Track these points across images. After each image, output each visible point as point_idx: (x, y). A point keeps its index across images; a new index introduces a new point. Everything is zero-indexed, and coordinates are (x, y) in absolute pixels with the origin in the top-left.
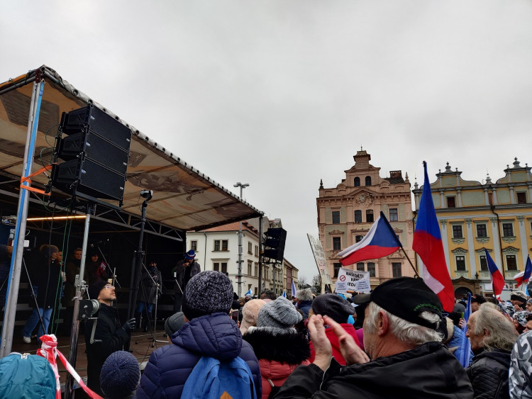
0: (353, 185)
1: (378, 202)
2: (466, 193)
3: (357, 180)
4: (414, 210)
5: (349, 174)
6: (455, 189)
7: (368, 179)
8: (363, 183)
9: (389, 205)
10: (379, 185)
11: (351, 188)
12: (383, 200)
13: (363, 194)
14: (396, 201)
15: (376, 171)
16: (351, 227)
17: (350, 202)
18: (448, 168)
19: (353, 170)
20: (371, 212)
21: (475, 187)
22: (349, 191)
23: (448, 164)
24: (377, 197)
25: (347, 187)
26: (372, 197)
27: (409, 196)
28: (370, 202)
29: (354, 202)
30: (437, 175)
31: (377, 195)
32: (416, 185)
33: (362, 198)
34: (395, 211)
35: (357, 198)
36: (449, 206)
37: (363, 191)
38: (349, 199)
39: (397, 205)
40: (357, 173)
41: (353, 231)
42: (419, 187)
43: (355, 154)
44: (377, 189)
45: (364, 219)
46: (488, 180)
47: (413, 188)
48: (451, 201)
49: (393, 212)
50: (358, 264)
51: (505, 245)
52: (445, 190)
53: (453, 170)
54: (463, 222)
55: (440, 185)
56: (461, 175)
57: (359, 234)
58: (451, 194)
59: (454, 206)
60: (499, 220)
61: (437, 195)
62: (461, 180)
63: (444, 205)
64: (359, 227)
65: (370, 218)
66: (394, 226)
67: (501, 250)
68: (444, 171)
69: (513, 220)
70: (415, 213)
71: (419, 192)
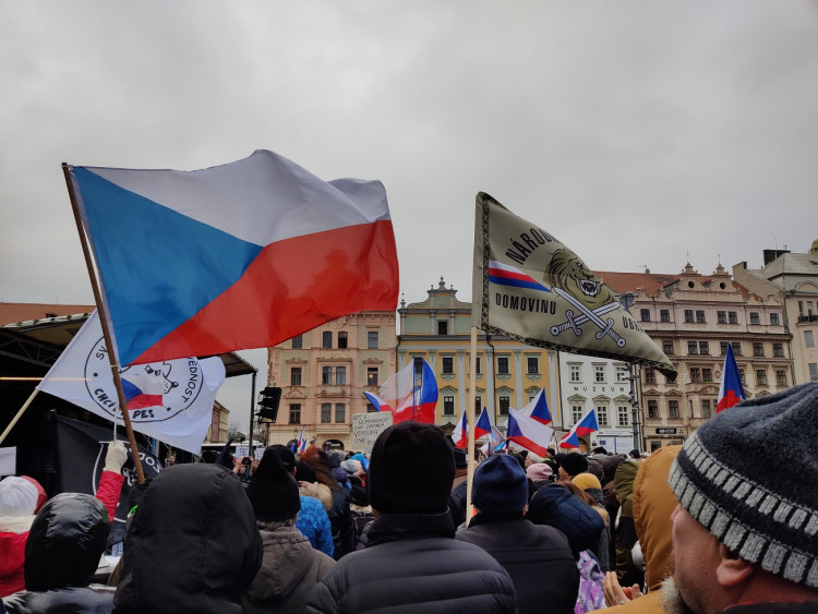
1: (354, 322)
2: (460, 318)
4: (398, 333)
6: (448, 312)
9: (368, 327)
12: (361, 320)
14: (377, 322)
16: (317, 354)
18: (442, 284)
20: (345, 335)
23: (442, 279)
24: (353, 315)
26: (347, 315)
27: (393, 316)
28: (345, 321)
30: (429, 292)
31: (353, 312)
32: (403, 303)
34: (374, 336)
36: (440, 333)
39: (378, 327)
41: (319, 360)
42: (406, 306)
45: (335, 343)
47: (399, 306)
48: (443, 326)
49: (373, 336)
50: (323, 405)
51: (499, 384)
52: (437, 312)
53: (447, 287)
54: (454, 354)
55: (431, 306)
56: (457, 295)
57: (327, 364)
58: (443, 318)
59: (446, 333)
60: (494, 353)
61: (427, 317)
62: (456, 301)
63: (433, 330)
64: (327, 354)
65: (343, 343)
66: (373, 355)
67: (495, 390)
68: (437, 287)
69: (509, 354)
70: (400, 339)
71: (406, 312)
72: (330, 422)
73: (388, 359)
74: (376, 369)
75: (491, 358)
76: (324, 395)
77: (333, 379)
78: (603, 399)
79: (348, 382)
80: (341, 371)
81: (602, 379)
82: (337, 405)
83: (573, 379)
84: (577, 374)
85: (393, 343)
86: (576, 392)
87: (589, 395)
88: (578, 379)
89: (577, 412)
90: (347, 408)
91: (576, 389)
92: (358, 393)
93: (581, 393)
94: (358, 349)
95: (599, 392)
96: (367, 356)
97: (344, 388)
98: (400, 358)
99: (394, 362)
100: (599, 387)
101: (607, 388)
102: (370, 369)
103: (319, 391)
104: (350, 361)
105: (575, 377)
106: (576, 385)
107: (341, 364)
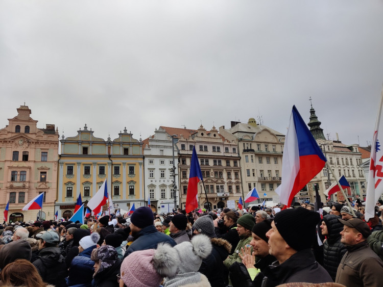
0: (14, 130)
1: (33, 146)
2: (95, 146)
3: (18, 128)
4: (60, 154)
5: (11, 122)
6: (89, 142)
7: (27, 128)
8: (22, 130)
9: (42, 149)
10: (36, 134)
11: (12, 133)
12: (37, 145)
13: (22, 139)
14: (47, 146)
15: (34, 123)
16: (8, 164)
17: (10, 144)
18: (86, 128)
19: (16, 119)
20: (27, 153)
21: (101, 142)
22: (10, 135)
23: (86, 125)
24: (33, 142)
25: (9, 132)
26: (28, 142)
27: (57, 144)
28: (27, 146)
29: (14, 144)
30: (78, 131)
31: (33, 141)
32: (63, 137)
33: (21, 142)
34: (46, 154)
35: (16, 141)
36: (83, 153)
37: (22, 137)
38: (9, 141)
39: (48, 149)
40: (18, 122)
41: (10, 167)
42: (65, 139)
43: (19, 107)
44: (33, 137)
45: (20, 157)
46: (109, 139)
47: (60, 138)
48: (85, 150)
49: (44, 154)
50: (11, 193)
51: (114, 179)
52: (82, 142)
53: (89, 129)
54: (91, 164)
55: (79, 139)
56: (93, 134)
57: (14, 170)
58: (85, 145)
59: (87, 153)
60: (112, 164)
61: (76, 145)
62: (93, 137)
63: (80, 152)
64: (15, 164)
65: (25, 158)
66: (44, 165)
67: (112, 183)
68: (83, 129)
69: (120, 164)
70: (60, 156)
71: (64, 142)
72: (15, 202)
73: (53, 167)
74: (46, 173)
75: (111, 166)
76: (11, 187)
77: (18, 178)
78: (164, 186)
79: (27, 180)
80: (23, 174)
81: (164, 176)
82: (20, 193)
83: (150, 176)
84: (152, 174)
85: (57, 159)
86: (152, 183)
87: (158, 184)
88: (152, 176)
89: (152, 192)
90: (26, 195)
91: (152, 181)
92: (33, 186)
93: (154, 183)
94: (35, 161)
95: (162, 183)
96: (40, 165)
97: (25, 183)
98: (60, 167)
99: (57, 169)
100: (162, 180)
101: (166, 181)
102: (41, 173)
103: (8, 185)
104: (30, 168)
105: (152, 175)
106: (152, 179)
107: (23, 170)
